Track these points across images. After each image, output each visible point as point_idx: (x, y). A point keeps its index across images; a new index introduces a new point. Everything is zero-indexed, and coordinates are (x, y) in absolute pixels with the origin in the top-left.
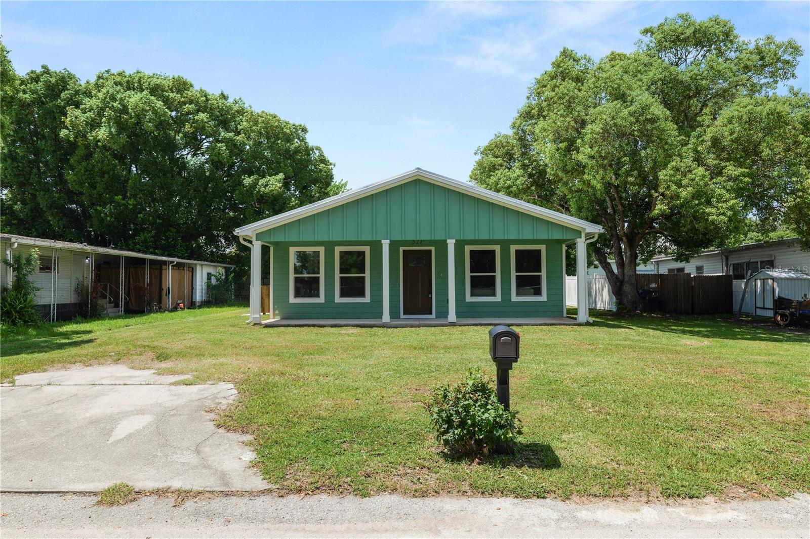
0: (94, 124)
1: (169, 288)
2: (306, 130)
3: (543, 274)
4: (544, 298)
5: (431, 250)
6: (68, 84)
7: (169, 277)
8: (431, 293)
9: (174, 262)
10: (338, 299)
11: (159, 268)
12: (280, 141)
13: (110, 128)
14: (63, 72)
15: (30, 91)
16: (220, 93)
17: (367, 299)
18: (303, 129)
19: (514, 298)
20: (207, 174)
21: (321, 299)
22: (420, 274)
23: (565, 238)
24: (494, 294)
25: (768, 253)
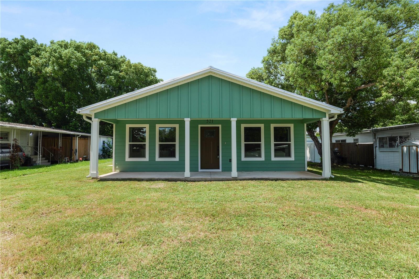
0: (46, 65)
1: (76, 149)
2: (156, 71)
3: (292, 143)
4: (292, 158)
5: (219, 127)
6: (34, 45)
7: (77, 144)
8: (219, 155)
9: (79, 135)
10: (157, 159)
11: (70, 138)
12: (142, 76)
13: (54, 66)
14: (33, 40)
15: (13, 48)
16: (113, 52)
17: (177, 159)
18: (154, 70)
19: (273, 159)
20: (106, 92)
21: (147, 159)
22: (212, 142)
23: (314, 117)
24: (260, 156)
25: (406, 131)
